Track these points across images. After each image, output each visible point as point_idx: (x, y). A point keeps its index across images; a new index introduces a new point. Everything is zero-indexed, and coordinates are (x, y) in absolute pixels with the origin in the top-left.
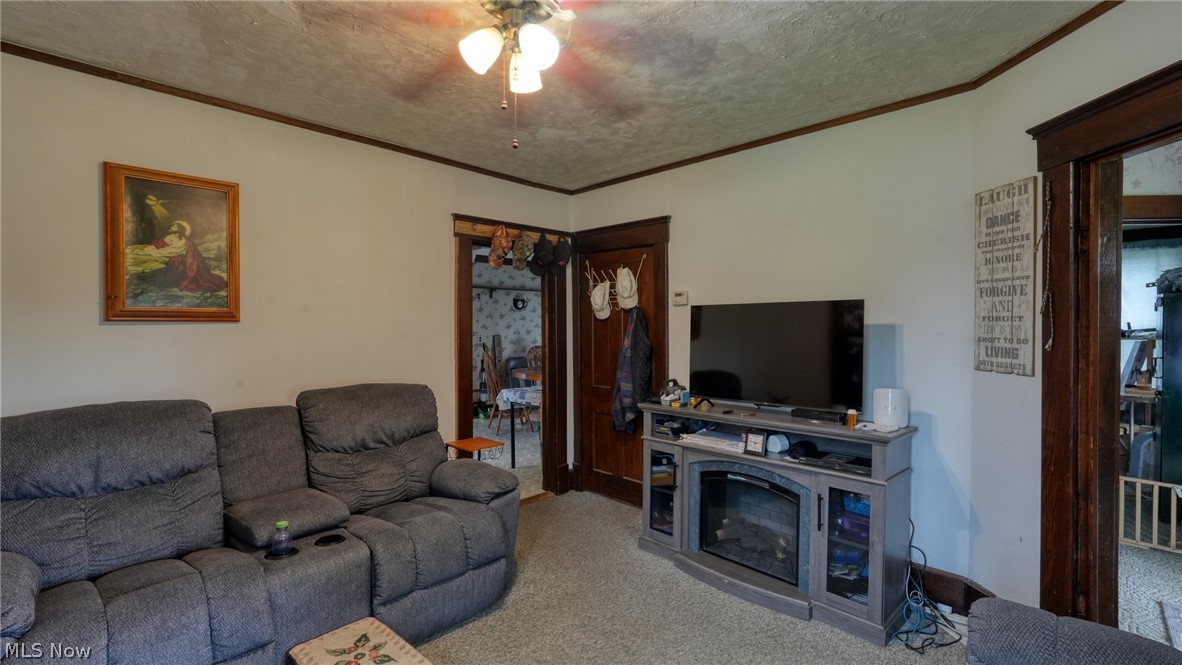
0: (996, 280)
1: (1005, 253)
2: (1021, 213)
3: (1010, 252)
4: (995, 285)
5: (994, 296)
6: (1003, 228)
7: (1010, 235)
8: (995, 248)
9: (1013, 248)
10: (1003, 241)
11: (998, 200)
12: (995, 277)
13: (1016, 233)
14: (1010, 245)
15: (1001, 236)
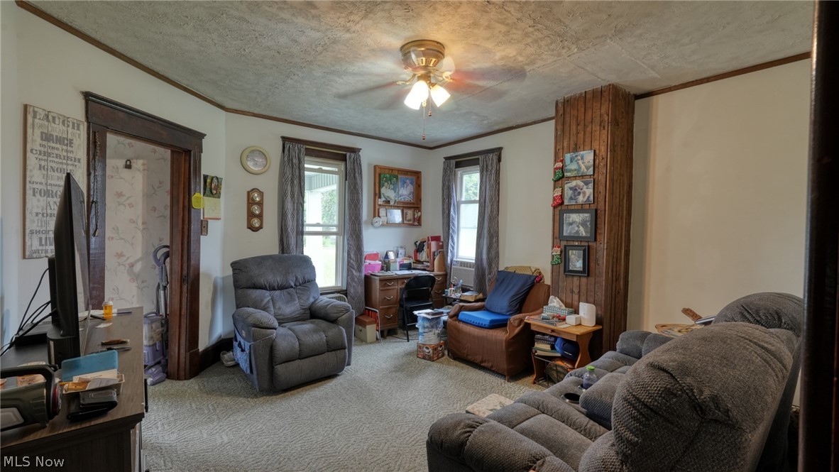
0: (51, 185)
1: (61, 166)
2: (74, 142)
3: (65, 167)
4: (49, 188)
5: (49, 196)
6: (58, 146)
7: (65, 154)
8: (50, 159)
9: (67, 164)
10: (57, 156)
11: (54, 122)
12: (49, 182)
13: (70, 155)
14: (64, 161)
15: (56, 152)
